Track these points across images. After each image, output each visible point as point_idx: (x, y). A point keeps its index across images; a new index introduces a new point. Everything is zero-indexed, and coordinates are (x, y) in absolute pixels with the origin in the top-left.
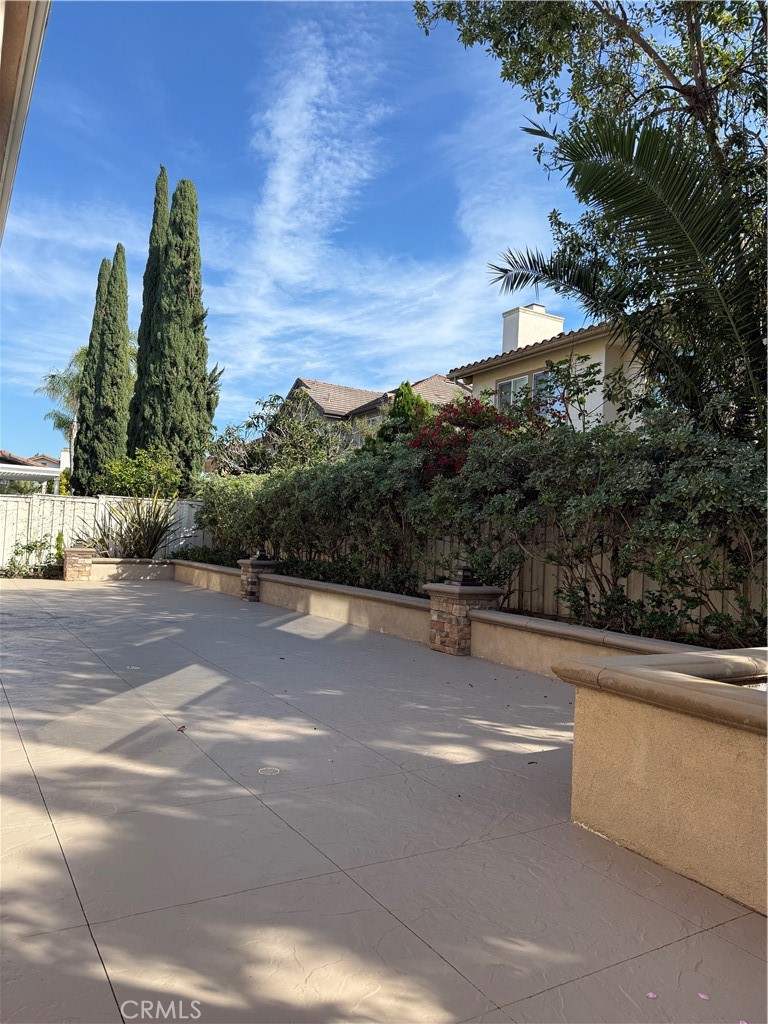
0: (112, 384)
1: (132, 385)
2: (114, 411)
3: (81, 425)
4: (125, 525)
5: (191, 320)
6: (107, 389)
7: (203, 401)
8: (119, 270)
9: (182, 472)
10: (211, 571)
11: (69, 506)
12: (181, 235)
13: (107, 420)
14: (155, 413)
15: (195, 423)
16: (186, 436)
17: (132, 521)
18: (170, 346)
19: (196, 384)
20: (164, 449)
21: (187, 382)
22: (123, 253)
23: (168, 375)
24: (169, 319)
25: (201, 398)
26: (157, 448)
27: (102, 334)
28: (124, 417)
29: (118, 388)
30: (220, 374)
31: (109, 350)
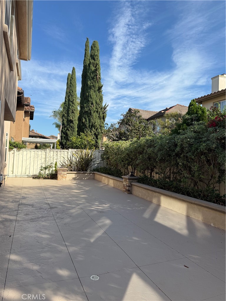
0: (72, 113)
1: (78, 112)
2: (73, 121)
3: (63, 126)
4: (77, 159)
5: (97, 89)
6: (71, 114)
7: (102, 115)
8: (74, 76)
9: (95, 140)
10: (109, 178)
11: (59, 153)
12: (94, 59)
13: (71, 124)
14: (86, 121)
15: (99, 123)
16: (96, 128)
17: (80, 158)
18: (91, 98)
19: (99, 110)
20: (89, 132)
21: (97, 109)
22: (75, 70)
23: (90, 108)
24: (90, 88)
25: (101, 115)
26: (87, 132)
27: (69, 96)
28: (76, 122)
29: (74, 114)
30: (107, 106)
31: (71, 101)
